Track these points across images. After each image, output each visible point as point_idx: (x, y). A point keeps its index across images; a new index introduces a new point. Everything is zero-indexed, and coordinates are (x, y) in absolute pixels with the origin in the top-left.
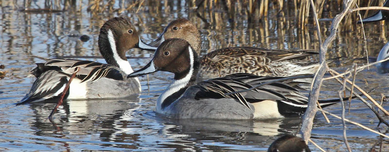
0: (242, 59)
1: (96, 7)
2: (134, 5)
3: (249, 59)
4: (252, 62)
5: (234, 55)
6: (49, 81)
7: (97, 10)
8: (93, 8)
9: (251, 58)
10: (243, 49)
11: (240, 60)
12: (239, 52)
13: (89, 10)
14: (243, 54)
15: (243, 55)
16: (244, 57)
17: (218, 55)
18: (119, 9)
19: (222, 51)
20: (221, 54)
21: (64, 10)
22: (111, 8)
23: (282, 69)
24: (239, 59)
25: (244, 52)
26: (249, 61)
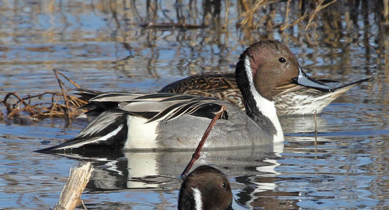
0: (223, 96)
1: (248, 21)
2: (302, 18)
3: (233, 96)
4: (238, 99)
5: (214, 89)
6: (101, 121)
7: (251, 25)
8: (244, 22)
9: (234, 93)
10: (226, 79)
11: (220, 97)
12: (220, 84)
13: (238, 26)
14: (227, 87)
15: (225, 89)
16: (225, 93)
17: (190, 89)
18: (281, 24)
19: (195, 84)
20: (193, 88)
21: (203, 26)
22: (269, 23)
23: (284, 106)
24: (219, 95)
25: (227, 84)
26: (232, 97)
